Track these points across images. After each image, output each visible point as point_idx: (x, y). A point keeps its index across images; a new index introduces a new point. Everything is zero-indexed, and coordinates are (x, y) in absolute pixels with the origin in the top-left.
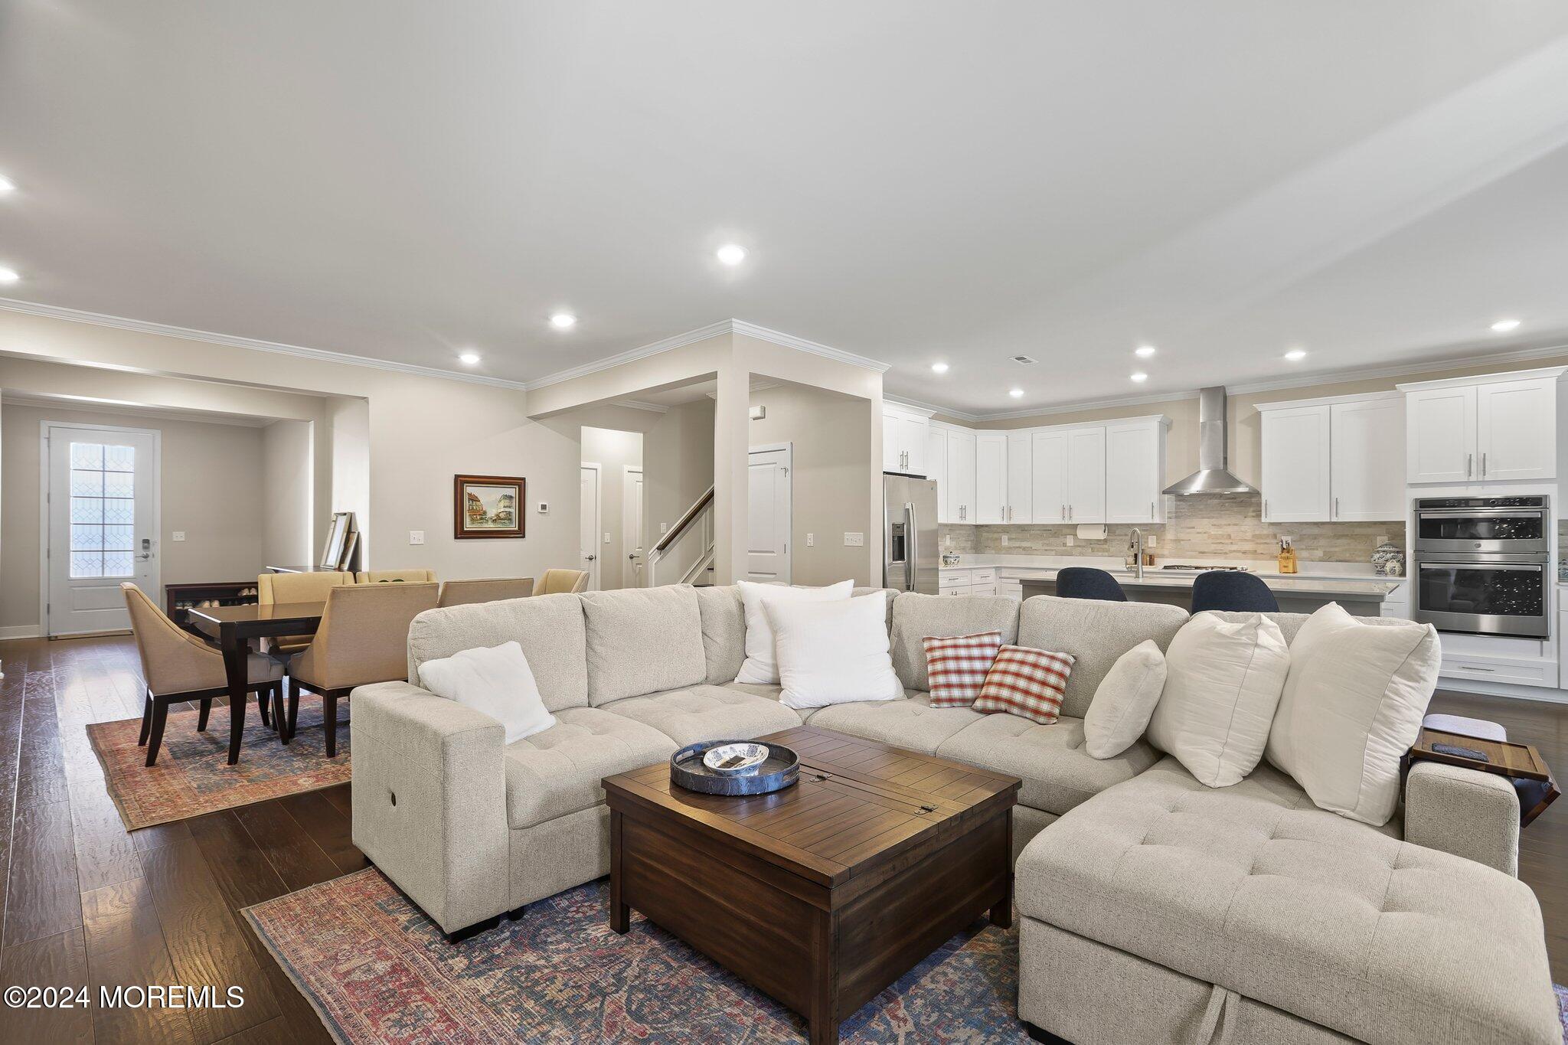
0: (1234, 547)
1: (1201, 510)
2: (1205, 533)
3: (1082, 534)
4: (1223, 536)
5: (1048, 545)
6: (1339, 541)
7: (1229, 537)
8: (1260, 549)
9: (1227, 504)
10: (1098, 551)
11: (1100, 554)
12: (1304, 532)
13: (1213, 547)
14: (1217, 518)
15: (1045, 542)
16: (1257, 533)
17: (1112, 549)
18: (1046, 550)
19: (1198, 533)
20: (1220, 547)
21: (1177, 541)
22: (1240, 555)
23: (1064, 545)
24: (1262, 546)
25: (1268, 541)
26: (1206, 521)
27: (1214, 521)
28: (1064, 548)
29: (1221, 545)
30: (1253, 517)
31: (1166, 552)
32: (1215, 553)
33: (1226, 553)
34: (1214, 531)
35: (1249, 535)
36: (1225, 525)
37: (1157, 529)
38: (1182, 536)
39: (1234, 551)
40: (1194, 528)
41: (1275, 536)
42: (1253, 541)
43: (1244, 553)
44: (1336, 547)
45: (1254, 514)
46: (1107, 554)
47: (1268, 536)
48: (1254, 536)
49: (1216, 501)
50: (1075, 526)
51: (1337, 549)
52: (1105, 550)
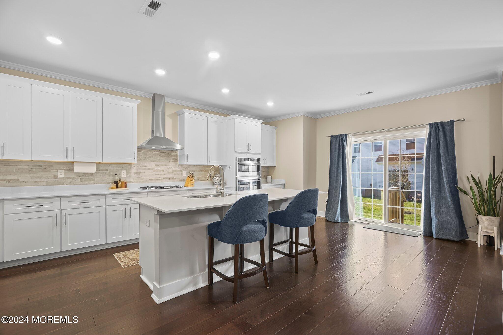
0: (165, 176)
1: (150, 157)
2: (152, 169)
3: (77, 169)
4: (160, 170)
5: (37, 177)
6: (202, 173)
7: (163, 171)
8: (176, 176)
9: (162, 155)
10: (86, 180)
11: (87, 182)
12: (190, 169)
13: (156, 176)
14: (158, 161)
15: (35, 175)
16: (174, 169)
17: (97, 179)
18: (36, 182)
19: (150, 169)
20: (159, 176)
21: (138, 173)
22: (167, 180)
23: (56, 177)
24: (176, 175)
25: (178, 173)
26: (152, 163)
27: (156, 163)
28: (55, 180)
29: (160, 175)
30: (173, 161)
31: (132, 180)
32: (157, 179)
33: (162, 179)
34: (156, 168)
35: (171, 171)
36: (161, 165)
37: (127, 166)
38: (141, 171)
39: (165, 178)
40: (147, 166)
41: (181, 171)
42: (173, 173)
43: (169, 179)
44: (200, 175)
45: (173, 160)
46: (92, 182)
47: (178, 171)
48: (173, 171)
49: (157, 153)
50: (72, 164)
51: (201, 176)
52: (90, 180)
